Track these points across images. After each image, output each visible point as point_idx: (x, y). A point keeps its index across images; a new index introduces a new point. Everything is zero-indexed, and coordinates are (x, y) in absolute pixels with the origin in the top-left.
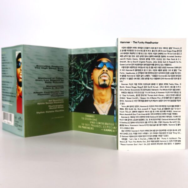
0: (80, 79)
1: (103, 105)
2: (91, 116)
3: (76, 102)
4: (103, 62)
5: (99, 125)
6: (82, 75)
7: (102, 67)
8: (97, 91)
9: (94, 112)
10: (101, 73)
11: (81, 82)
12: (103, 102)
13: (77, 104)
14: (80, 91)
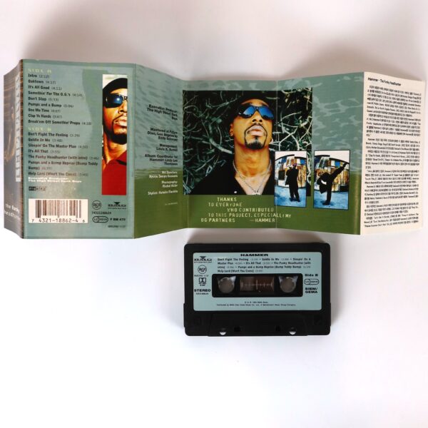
0: (204, 136)
1: (253, 178)
2: (228, 199)
3: (196, 177)
4: (253, 106)
5: (245, 212)
6: (210, 128)
7: (252, 115)
8: (241, 156)
9: (235, 192)
10: (250, 125)
11: (207, 140)
12: (253, 174)
13: (198, 180)
14: (204, 157)
